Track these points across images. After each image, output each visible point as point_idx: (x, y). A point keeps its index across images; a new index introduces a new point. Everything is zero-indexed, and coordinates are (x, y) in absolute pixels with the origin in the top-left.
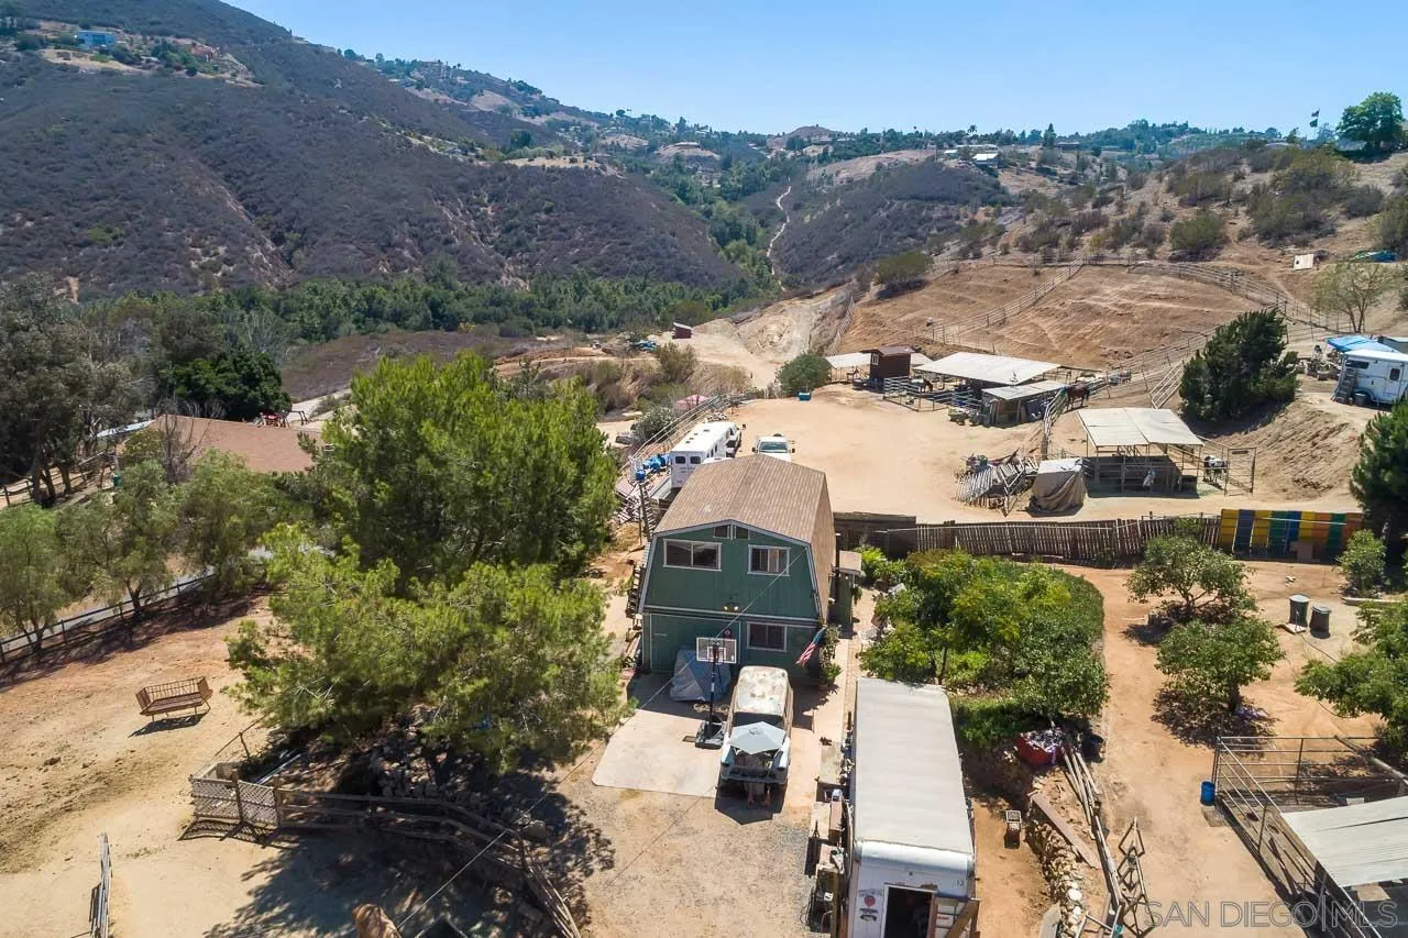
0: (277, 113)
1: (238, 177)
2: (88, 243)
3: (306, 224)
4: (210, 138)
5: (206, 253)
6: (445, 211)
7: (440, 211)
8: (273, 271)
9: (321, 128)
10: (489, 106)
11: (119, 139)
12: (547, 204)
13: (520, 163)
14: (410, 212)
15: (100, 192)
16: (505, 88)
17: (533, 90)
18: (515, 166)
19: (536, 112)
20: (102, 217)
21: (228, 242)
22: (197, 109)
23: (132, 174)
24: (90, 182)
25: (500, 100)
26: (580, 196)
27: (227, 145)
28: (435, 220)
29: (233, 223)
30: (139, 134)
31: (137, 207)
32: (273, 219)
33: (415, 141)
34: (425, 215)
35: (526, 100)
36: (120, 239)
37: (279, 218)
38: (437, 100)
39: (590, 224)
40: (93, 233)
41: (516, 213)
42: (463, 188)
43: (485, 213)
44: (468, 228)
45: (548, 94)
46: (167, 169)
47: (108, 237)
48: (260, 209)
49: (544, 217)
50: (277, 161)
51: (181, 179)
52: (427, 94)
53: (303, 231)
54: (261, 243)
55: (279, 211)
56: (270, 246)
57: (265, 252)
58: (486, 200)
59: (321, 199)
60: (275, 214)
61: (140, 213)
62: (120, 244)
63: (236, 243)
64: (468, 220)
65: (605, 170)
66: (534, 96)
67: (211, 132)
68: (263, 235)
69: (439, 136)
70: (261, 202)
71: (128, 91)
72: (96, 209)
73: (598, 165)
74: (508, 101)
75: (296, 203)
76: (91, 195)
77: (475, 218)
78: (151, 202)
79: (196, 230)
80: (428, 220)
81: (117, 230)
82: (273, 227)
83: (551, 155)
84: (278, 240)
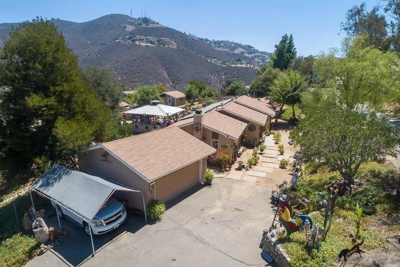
0: (179, 54)
1: (168, 69)
2: (135, 82)
3: (179, 79)
4: (164, 60)
5: (157, 85)
6: (212, 77)
7: (211, 77)
8: (171, 89)
9: (188, 57)
10: (239, 52)
11: (145, 60)
12: (237, 76)
13: (233, 66)
14: (203, 77)
15: (139, 71)
16: (244, 47)
17: (251, 47)
18: (232, 66)
19: (251, 53)
20: (139, 76)
21: (162, 83)
22: (163, 53)
23: (146, 68)
24: (138, 69)
25: (242, 50)
26: (246, 74)
27: (167, 61)
28: (208, 79)
29: (164, 78)
30: (150, 59)
31: (146, 74)
32: (173, 78)
33: (209, 60)
34: (206, 78)
35: (249, 50)
36: (141, 81)
37: (174, 78)
38: (223, 50)
39: (247, 81)
40: (137, 79)
41: (229, 78)
42: (218, 72)
43: (222, 78)
44: (217, 81)
45: (255, 48)
46: (153, 66)
47: (139, 80)
48: (171, 76)
49: (236, 79)
50: (176, 65)
51: (156, 69)
52: (221, 49)
53: (179, 81)
54: (169, 83)
55: (175, 76)
56: (171, 83)
57: (170, 85)
58: (223, 75)
59: (184, 74)
60: (173, 77)
61: (146, 76)
62: (141, 82)
63: (164, 82)
64: (217, 79)
65: (254, 67)
66: (252, 49)
67: (164, 59)
68: (170, 81)
69: (217, 59)
70: (171, 74)
71: (150, 50)
72: (138, 75)
73: (253, 66)
74: (244, 50)
75: (178, 74)
76: (138, 72)
77: (219, 79)
78: (148, 73)
79: (156, 79)
80: (207, 79)
81: (141, 79)
82: (173, 80)
83: (241, 64)
84: (173, 82)
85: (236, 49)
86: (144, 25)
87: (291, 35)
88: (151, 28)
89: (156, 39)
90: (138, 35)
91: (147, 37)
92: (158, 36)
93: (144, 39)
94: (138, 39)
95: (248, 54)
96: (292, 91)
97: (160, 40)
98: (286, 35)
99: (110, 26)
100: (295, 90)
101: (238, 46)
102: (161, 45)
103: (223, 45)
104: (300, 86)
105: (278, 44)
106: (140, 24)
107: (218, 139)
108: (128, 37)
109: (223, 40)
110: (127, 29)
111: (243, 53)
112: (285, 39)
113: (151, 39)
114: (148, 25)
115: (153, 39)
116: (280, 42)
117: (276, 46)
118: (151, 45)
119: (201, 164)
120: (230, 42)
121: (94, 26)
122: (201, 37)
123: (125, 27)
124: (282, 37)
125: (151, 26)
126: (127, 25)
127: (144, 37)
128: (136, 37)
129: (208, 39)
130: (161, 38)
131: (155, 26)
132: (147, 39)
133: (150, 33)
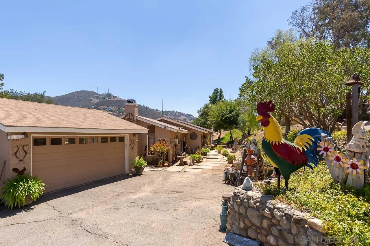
85: (180, 117)
86: (107, 99)
87: (221, 89)
88: (113, 101)
89: (117, 108)
90: (102, 106)
91: (109, 107)
92: (119, 106)
93: (106, 109)
94: (101, 108)
95: (189, 120)
96: (228, 114)
97: (120, 109)
98: (217, 88)
99: (79, 99)
100: (231, 112)
101: (181, 114)
102: (121, 113)
103: (170, 114)
104: (234, 109)
105: (211, 95)
106: (104, 98)
107: (155, 133)
108: (93, 107)
109: (170, 110)
110: (93, 102)
111: (185, 120)
112: (216, 91)
113: (113, 108)
114: (111, 98)
115: (114, 109)
116: (213, 94)
117: (210, 97)
118: (112, 113)
119: (128, 146)
120: (175, 112)
121: (65, 99)
122: (152, 108)
123: (92, 100)
124: (214, 90)
125: (112, 99)
126: (93, 99)
127: (106, 107)
128: (100, 107)
129: (158, 110)
130: (121, 108)
131: (116, 99)
132: (109, 108)
133: (112, 104)
